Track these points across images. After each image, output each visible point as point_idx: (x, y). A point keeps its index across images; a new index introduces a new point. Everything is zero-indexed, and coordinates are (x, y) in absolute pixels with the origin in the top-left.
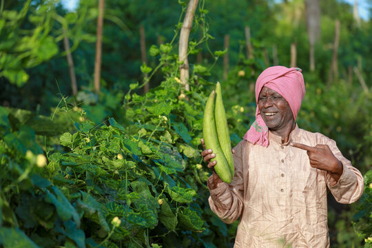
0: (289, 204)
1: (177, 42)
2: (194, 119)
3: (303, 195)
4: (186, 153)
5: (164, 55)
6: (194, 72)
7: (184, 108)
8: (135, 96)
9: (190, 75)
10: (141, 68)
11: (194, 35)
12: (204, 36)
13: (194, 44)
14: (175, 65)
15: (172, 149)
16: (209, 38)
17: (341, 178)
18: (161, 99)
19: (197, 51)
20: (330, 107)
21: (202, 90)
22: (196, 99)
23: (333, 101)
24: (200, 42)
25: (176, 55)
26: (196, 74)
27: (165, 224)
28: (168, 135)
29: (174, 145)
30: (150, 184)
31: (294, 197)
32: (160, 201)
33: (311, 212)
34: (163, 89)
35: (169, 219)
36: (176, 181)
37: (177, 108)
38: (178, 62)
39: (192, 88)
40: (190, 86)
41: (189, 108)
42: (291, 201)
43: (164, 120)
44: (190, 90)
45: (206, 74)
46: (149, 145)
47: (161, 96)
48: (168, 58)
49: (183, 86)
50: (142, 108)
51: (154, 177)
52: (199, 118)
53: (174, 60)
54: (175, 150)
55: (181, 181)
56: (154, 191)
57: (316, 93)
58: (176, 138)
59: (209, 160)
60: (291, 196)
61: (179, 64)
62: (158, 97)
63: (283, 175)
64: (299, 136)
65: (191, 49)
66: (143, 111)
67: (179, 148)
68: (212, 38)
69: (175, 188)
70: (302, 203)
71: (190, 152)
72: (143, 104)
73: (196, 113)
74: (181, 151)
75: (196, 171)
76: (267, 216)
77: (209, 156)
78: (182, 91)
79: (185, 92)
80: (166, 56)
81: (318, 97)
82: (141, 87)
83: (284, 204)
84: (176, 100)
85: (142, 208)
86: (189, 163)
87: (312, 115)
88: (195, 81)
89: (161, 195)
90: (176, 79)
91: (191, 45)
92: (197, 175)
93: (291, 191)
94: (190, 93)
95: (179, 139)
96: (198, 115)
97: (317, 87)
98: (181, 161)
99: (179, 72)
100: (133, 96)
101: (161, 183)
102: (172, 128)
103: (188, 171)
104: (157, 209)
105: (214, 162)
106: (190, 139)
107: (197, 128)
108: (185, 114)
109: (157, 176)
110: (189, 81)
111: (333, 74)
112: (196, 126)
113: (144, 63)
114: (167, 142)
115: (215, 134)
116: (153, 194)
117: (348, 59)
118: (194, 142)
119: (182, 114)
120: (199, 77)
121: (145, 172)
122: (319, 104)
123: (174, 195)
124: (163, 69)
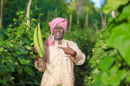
0: (61, 65)
1: (26, 10)
2: (31, 37)
3: (66, 61)
4: (27, 48)
5: (21, 15)
6: (32, 21)
7: (27, 33)
8: (11, 29)
9: (30, 22)
10: (13, 19)
11: (32, 8)
12: (36, 9)
13: (32, 11)
14: (25, 18)
15: (22, 47)
16: (37, 9)
17: (76, 57)
18: (19, 30)
19: (33, 14)
20: (84, 37)
21: (34, 27)
22: (32, 30)
23: (85, 35)
24: (34, 11)
25: (25, 15)
26: (32, 22)
27: (18, 72)
28: (21, 42)
29: (23, 45)
30: (13, 58)
31: (63, 62)
32: (16, 64)
33: (69, 68)
34: (20, 26)
35: (19, 70)
36: (23, 58)
37: (25, 33)
38: (26, 17)
39: (31, 27)
40: (30, 26)
41: (29, 33)
42: (62, 64)
43: (19, 36)
44: (30, 27)
45: (36, 22)
46: (13, 44)
47: (19, 29)
48: (23, 16)
49: (28, 26)
50: (13, 33)
51: (15, 56)
52: (32, 36)
53: (25, 17)
54: (23, 47)
55: (25, 58)
56: (14, 60)
57: (79, 32)
58: (24, 43)
59: (36, 50)
60: (62, 62)
61: (26, 18)
62: (18, 29)
63: (59, 55)
64: (64, 42)
65: (31, 13)
66: (13, 34)
67: (25, 47)
68: (38, 9)
69: (22, 59)
70: (66, 64)
71: (29, 48)
72: (13, 32)
73: (31, 35)
74: (26, 48)
75: (31, 55)
76: (53, 69)
77: (35, 49)
78: (27, 28)
79: (29, 28)
80: (22, 15)
81: (80, 33)
82: (13, 26)
83: (60, 65)
84: (25, 30)
85: (8, 65)
86: (29, 52)
87: (77, 39)
88: (32, 24)
89: (17, 62)
90: (25, 23)
91: (31, 12)
92: (31, 56)
93: (62, 60)
94: (30, 28)
95: (25, 43)
96: (32, 35)
97: (80, 30)
98: (25, 51)
99: (26, 21)
100: (10, 29)
101: (17, 58)
102: (23, 40)
103: (28, 55)
104: (15, 66)
105: (37, 51)
106: (29, 43)
107: (32, 40)
108: (28, 35)
109: (16, 55)
110: (30, 24)
111: (86, 26)
112: (31, 39)
113: (14, 18)
114: (21, 44)
115: (38, 41)
116: (14, 61)
117: (92, 21)
118: (30, 45)
119: (27, 35)
120: (33, 23)
121: (11, 54)
122: (80, 35)
123: (21, 62)
124: (21, 20)
